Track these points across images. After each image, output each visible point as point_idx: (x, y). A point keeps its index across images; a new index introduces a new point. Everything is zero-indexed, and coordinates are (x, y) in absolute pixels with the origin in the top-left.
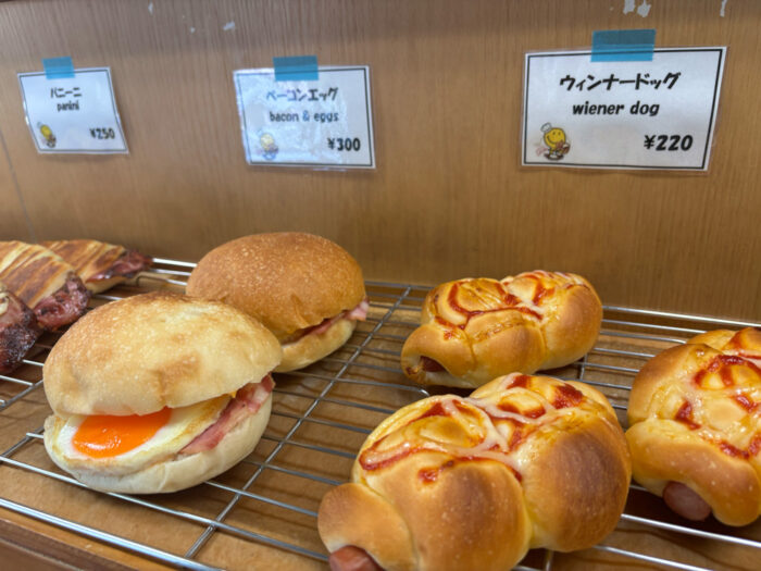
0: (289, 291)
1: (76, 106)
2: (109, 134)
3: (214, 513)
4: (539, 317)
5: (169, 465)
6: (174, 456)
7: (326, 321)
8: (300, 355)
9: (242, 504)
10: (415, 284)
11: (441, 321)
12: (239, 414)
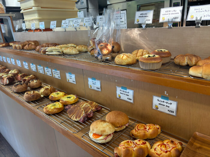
0: (117, 122)
1: (95, 84)
2: (99, 89)
3: (105, 147)
4: (148, 132)
5: (101, 141)
6: (102, 140)
7: (122, 126)
8: (118, 129)
9: (108, 146)
10: (138, 120)
11: (135, 130)
12: (109, 137)
